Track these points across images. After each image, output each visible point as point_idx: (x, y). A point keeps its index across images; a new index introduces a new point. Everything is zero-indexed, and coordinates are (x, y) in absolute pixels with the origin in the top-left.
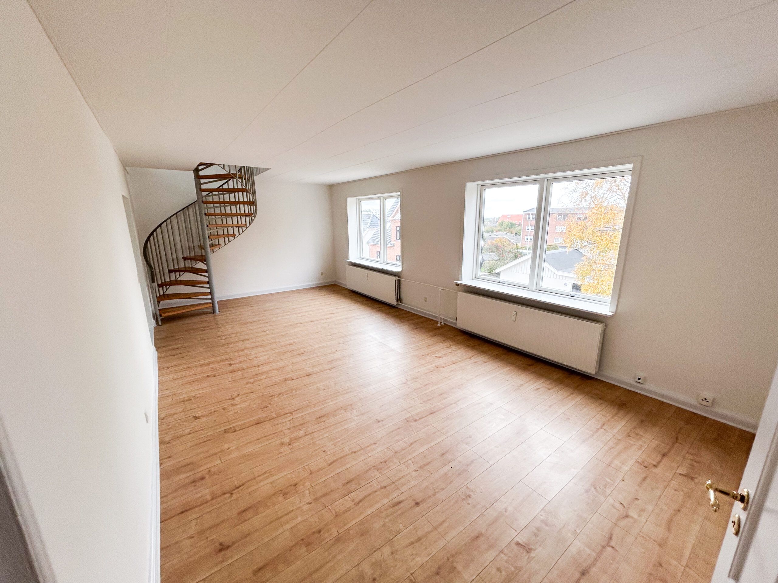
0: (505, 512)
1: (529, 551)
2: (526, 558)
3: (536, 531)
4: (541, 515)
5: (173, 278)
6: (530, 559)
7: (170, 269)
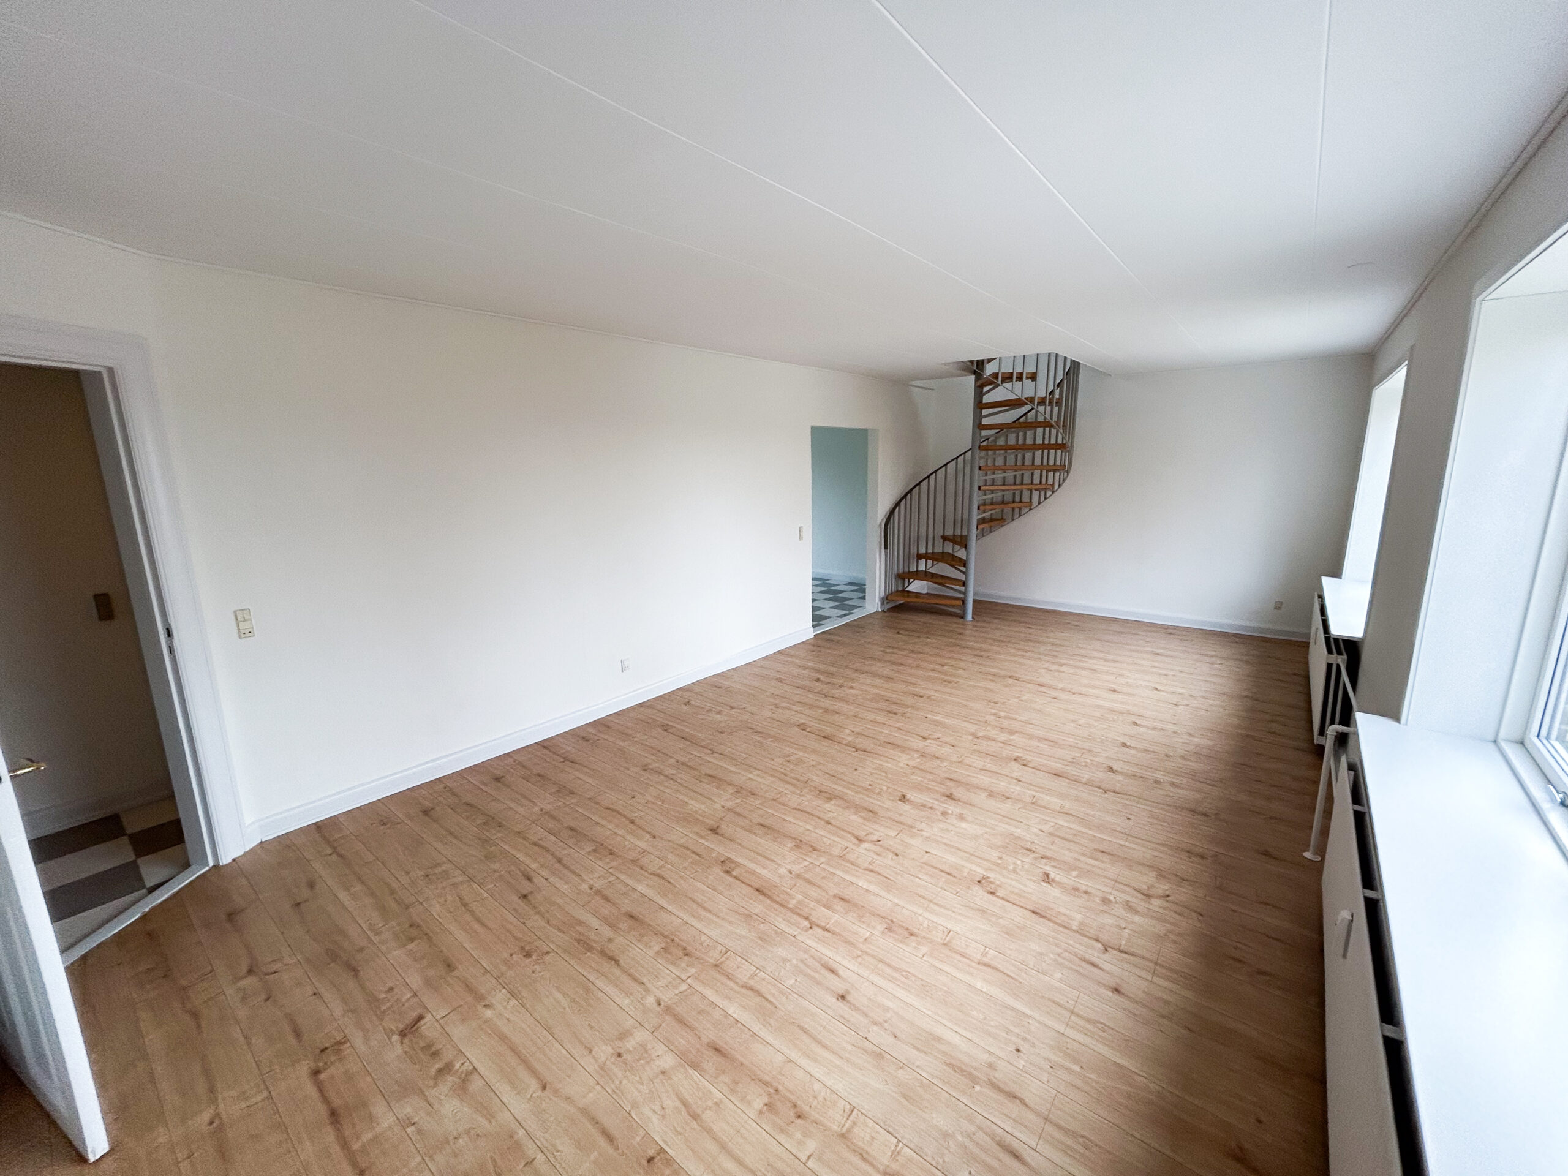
0: (484, 1004)
1: (403, 1034)
2: (393, 1028)
3: (434, 1049)
4: (463, 1064)
5: (922, 567)
6: (389, 1033)
7: (920, 552)
